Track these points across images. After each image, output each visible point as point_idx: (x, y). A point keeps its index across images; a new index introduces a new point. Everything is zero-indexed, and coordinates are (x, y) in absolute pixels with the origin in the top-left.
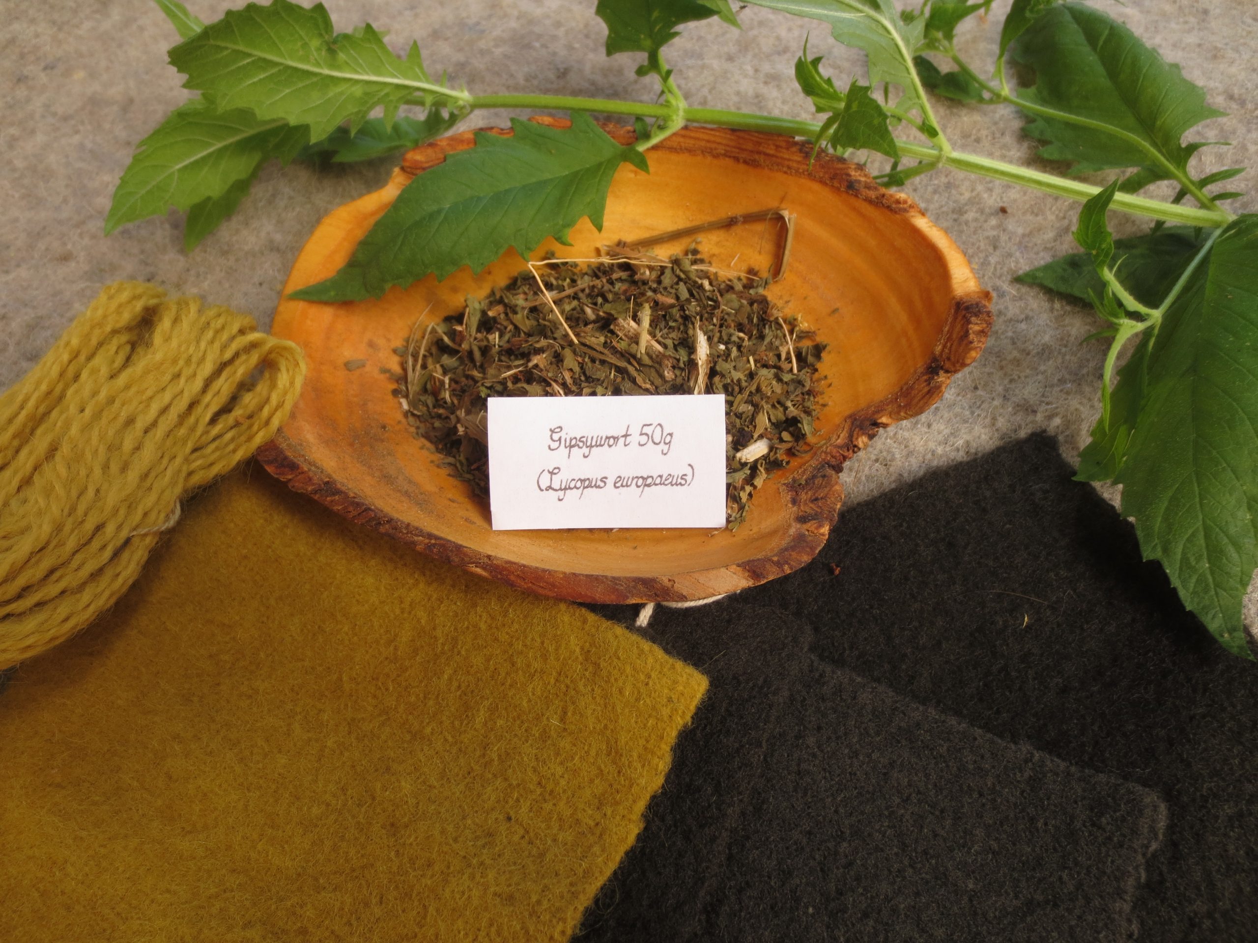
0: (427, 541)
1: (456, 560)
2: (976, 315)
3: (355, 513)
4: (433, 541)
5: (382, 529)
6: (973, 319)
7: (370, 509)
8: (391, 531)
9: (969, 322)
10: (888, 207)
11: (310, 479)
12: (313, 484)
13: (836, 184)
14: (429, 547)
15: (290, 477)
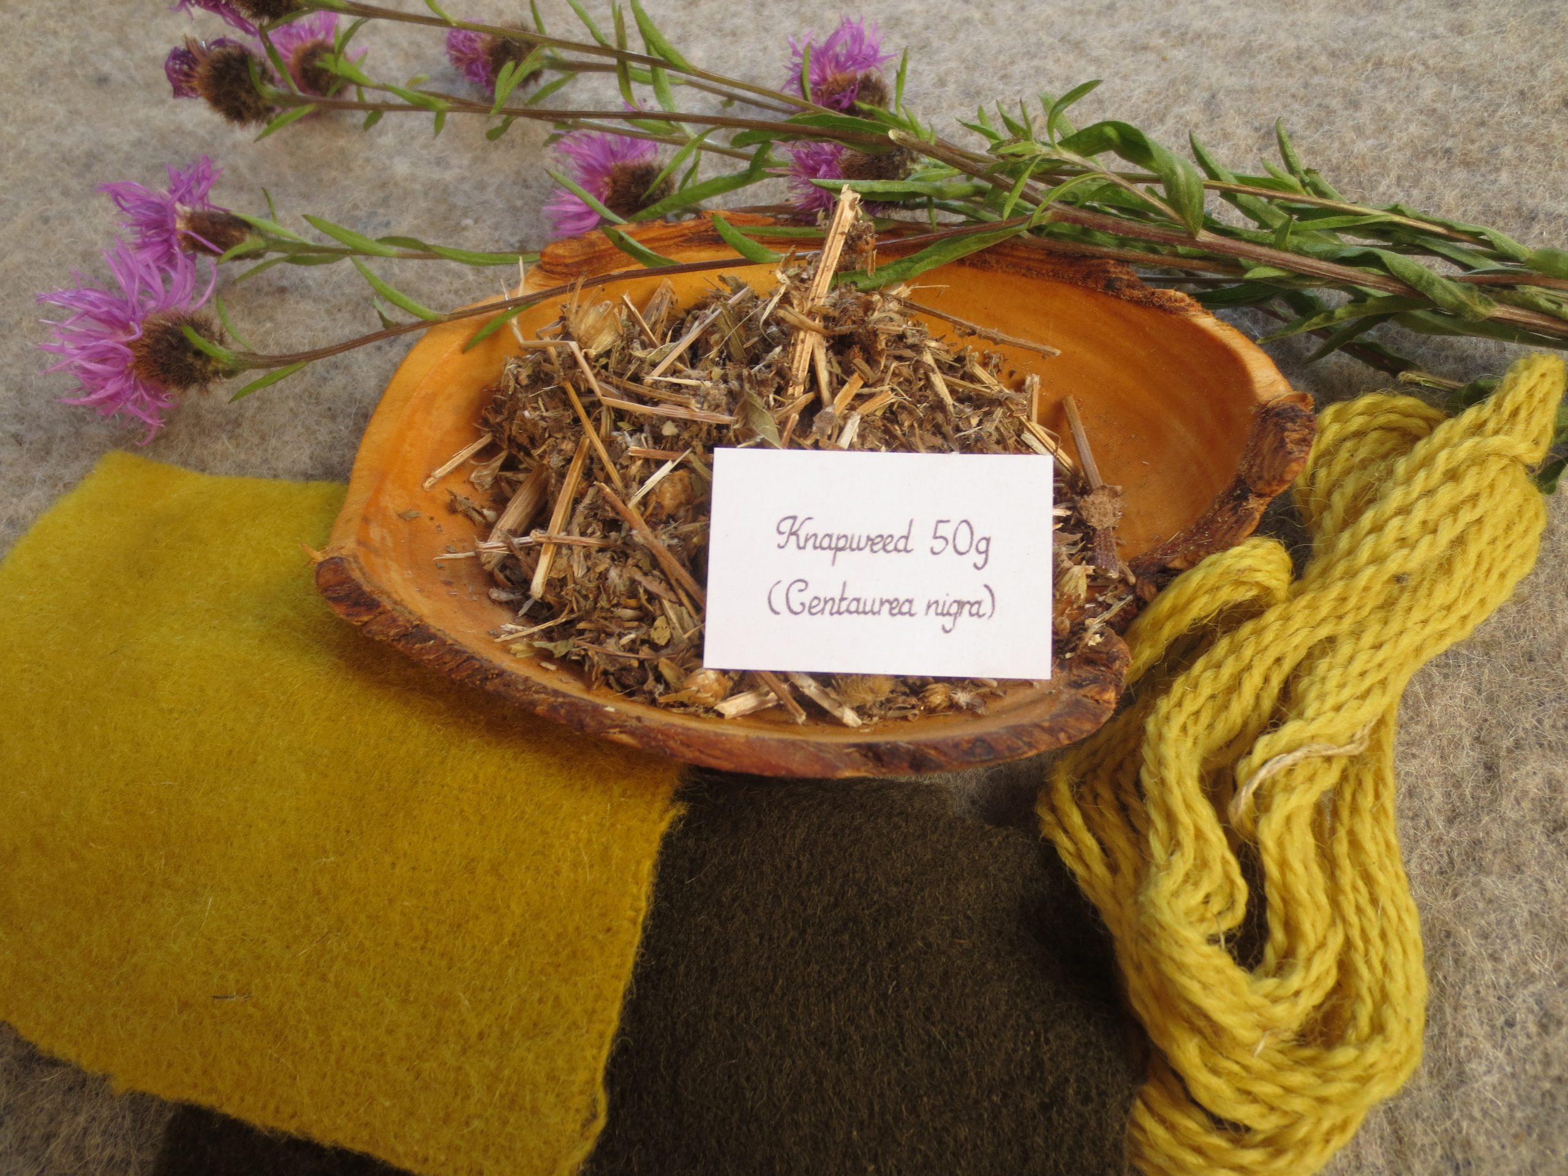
0: (552, 699)
1: (593, 724)
2: (1293, 420)
3: (453, 664)
4: (560, 700)
5: (489, 686)
6: (1289, 425)
7: (473, 658)
8: (502, 689)
9: (1284, 429)
10: (1160, 307)
11: (394, 620)
12: (398, 626)
13: (1091, 285)
14: (553, 708)
15: (366, 619)
